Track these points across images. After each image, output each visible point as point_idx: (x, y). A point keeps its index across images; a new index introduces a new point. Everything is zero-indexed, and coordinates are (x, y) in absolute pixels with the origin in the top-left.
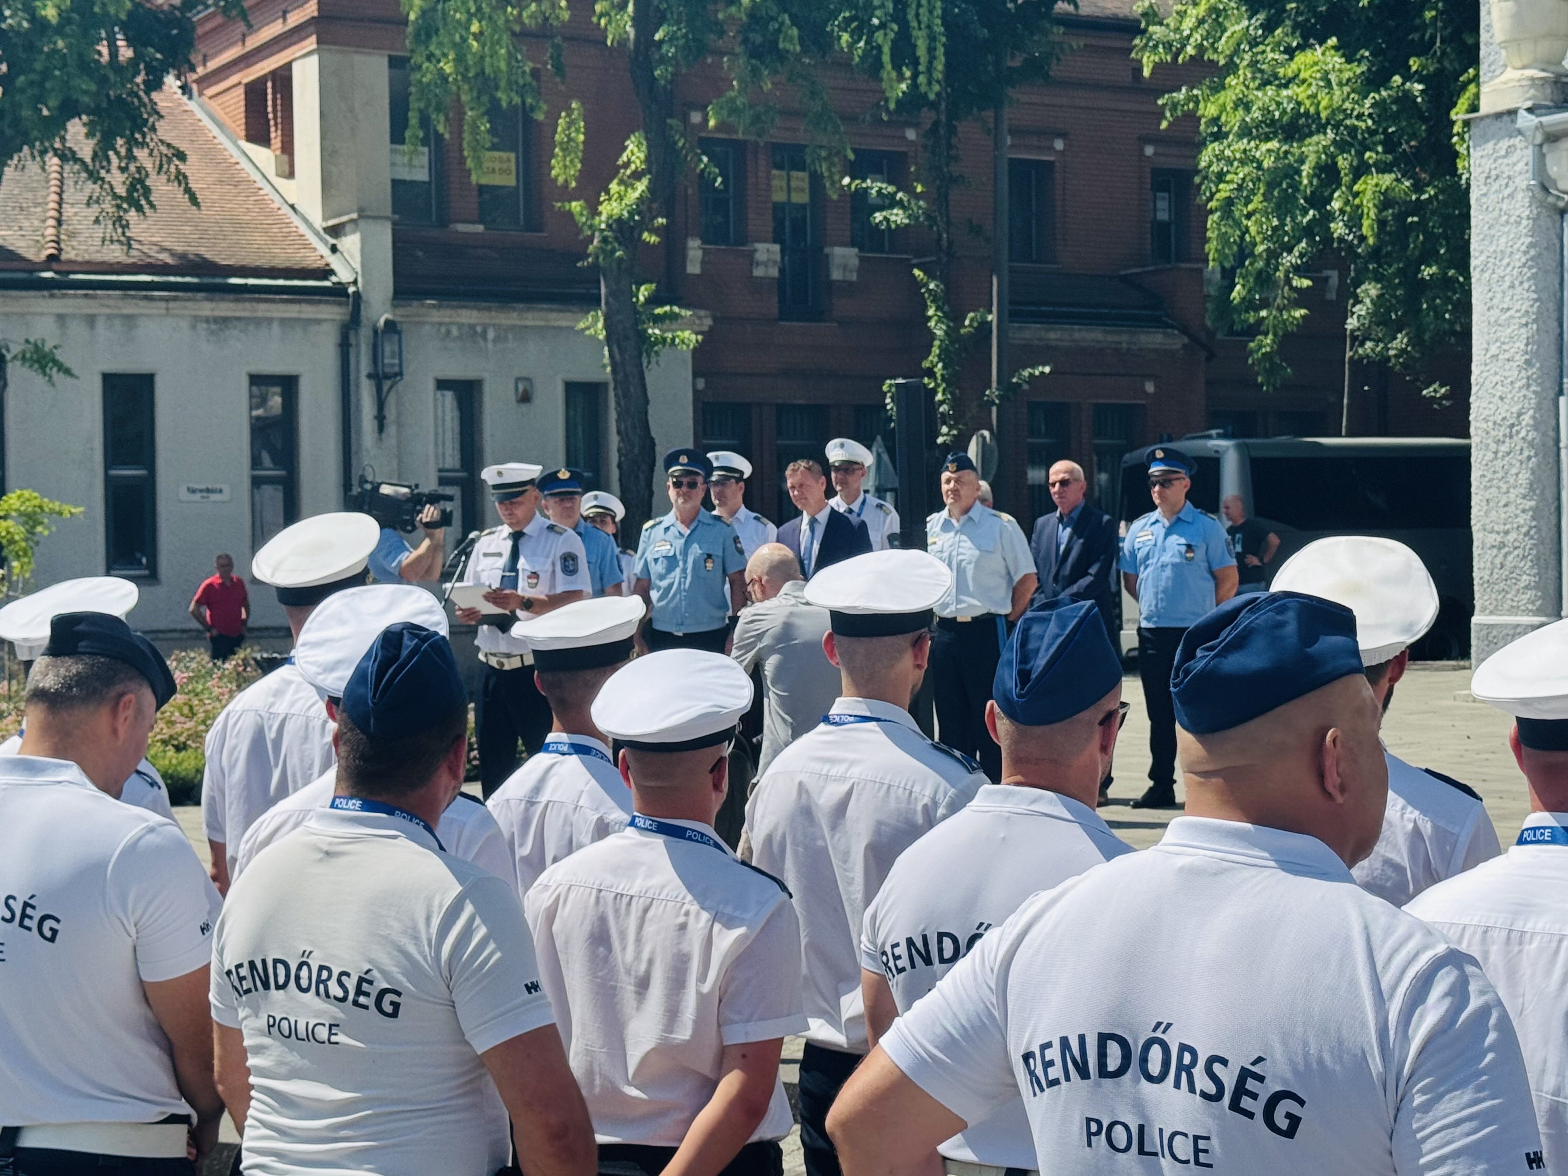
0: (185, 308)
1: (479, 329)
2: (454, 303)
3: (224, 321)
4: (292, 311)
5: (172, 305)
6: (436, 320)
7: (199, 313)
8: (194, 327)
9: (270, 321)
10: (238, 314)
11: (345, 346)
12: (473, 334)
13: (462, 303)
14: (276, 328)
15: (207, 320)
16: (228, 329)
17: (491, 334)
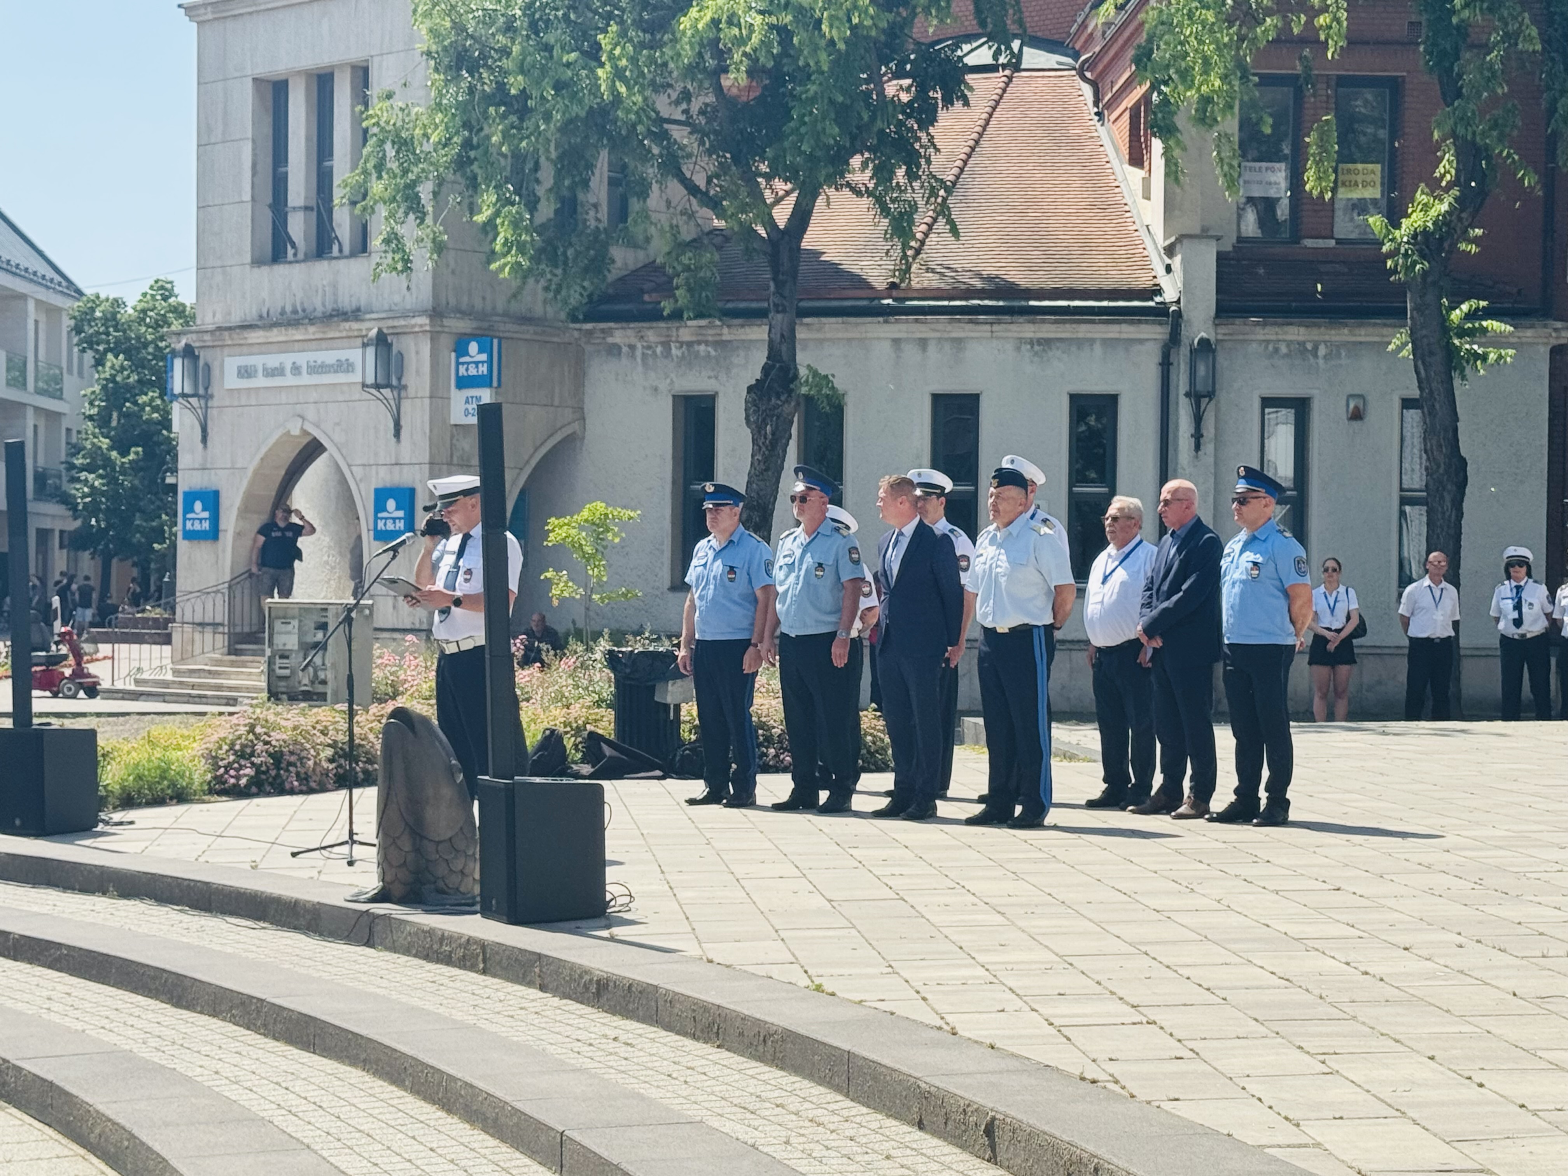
0: (1010, 331)
1: (1309, 346)
2: (1279, 320)
3: (1047, 343)
4: (1113, 331)
5: (996, 327)
6: (1262, 337)
7: (1022, 335)
8: (1018, 349)
9: (1092, 341)
10: (1059, 335)
11: (1166, 364)
12: (1302, 350)
13: (1289, 320)
14: (1098, 348)
15: (1031, 342)
16: (1051, 349)
17: (1322, 351)
